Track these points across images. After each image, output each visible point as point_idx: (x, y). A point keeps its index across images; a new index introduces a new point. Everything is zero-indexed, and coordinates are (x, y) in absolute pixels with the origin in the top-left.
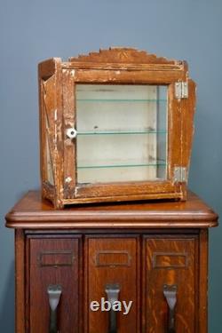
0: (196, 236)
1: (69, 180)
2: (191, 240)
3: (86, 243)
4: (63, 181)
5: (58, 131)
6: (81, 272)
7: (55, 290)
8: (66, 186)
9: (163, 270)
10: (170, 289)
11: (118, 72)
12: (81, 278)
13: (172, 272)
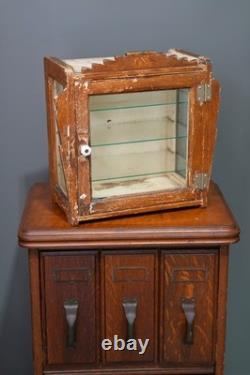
0: (216, 251)
1: (83, 196)
2: (211, 255)
3: (102, 260)
4: (78, 198)
5: (71, 148)
6: (98, 287)
7: (71, 304)
8: (80, 203)
9: (182, 284)
10: (189, 302)
11: (135, 80)
12: (98, 293)
13: (191, 287)
